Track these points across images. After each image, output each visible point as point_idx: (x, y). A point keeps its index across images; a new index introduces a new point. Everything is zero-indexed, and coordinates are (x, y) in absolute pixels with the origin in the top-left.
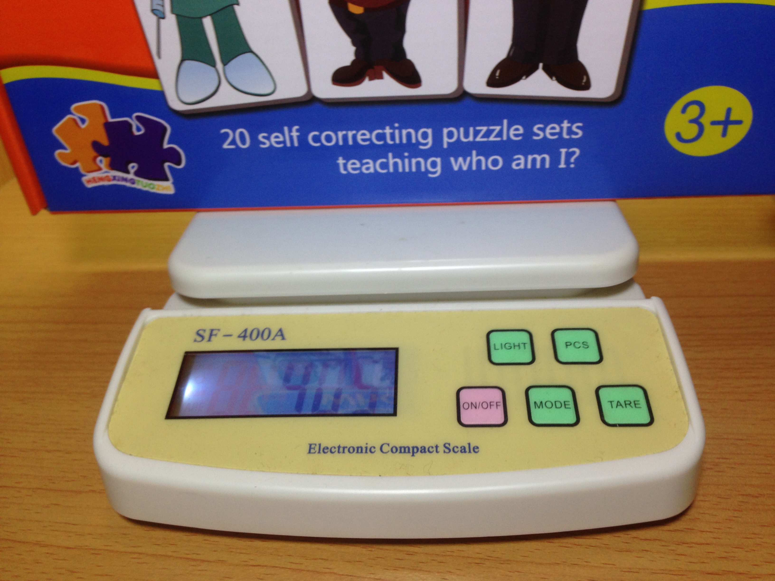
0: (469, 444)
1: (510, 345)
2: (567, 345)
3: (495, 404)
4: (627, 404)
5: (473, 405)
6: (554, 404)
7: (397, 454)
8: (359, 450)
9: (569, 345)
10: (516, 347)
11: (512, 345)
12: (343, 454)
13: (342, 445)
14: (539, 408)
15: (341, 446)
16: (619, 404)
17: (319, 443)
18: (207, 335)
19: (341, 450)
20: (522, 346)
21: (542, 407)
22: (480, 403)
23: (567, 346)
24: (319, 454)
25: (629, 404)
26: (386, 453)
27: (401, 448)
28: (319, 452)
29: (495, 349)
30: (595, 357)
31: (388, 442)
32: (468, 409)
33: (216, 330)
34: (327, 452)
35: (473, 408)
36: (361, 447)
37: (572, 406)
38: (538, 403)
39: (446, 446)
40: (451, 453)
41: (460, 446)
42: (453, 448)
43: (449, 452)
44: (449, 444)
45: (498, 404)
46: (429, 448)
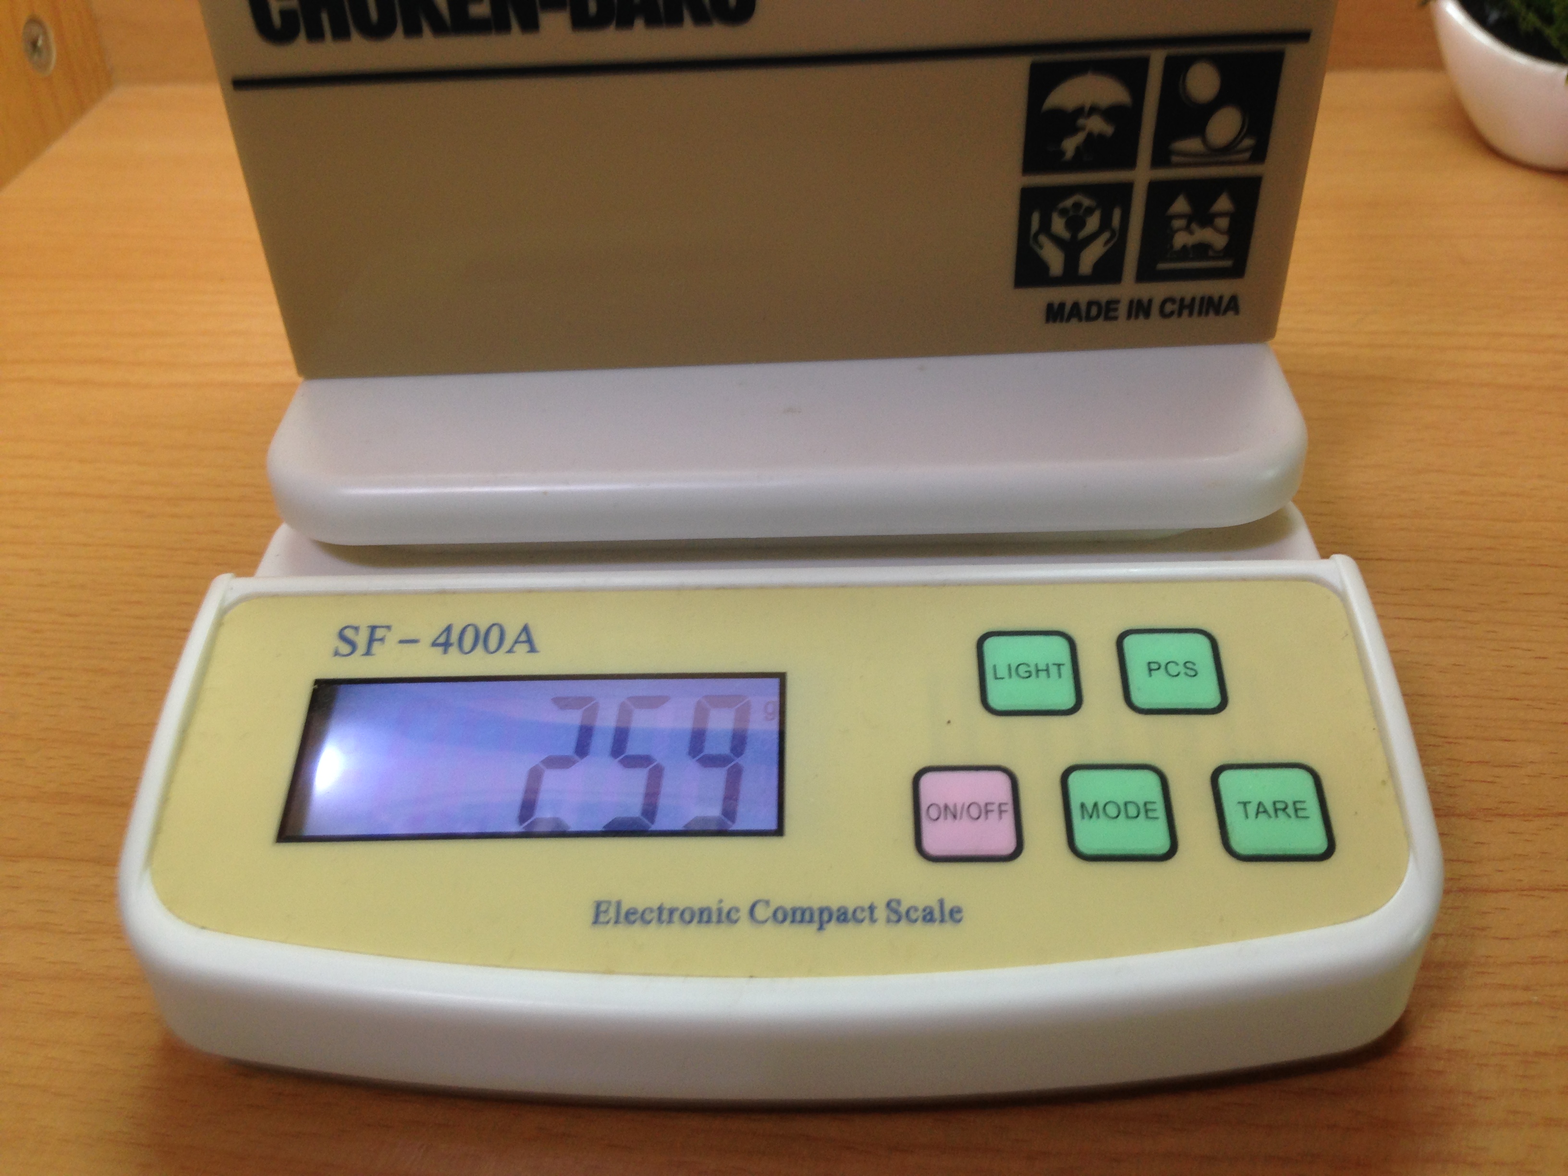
0: (942, 902)
1: (1029, 669)
2: (1152, 668)
3: (995, 807)
5: (950, 812)
6: (1126, 810)
7: (787, 925)
8: (703, 916)
9: (1155, 670)
10: (1040, 673)
11: (1033, 669)
12: (670, 927)
13: (668, 905)
14: (1091, 817)
15: (664, 907)
17: (617, 899)
18: (361, 639)
19: (665, 916)
20: (1053, 670)
21: (1098, 817)
22: (963, 806)
23: (1150, 670)
24: (618, 926)
25: (1284, 810)
26: (762, 922)
27: (794, 910)
28: (617, 922)
29: (996, 678)
30: (1211, 698)
31: (766, 898)
32: (938, 819)
33: (383, 627)
34: (634, 922)
35: (950, 817)
36: (709, 910)
37: (1161, 813)
38: (1090, 807)
39: (892, 906)
40: (903, 922)
41: (921, 908)
42: (908, 912)
43: (898, 921)
44: (899, 902)
45: (1003, 808)
46: (855, 911)
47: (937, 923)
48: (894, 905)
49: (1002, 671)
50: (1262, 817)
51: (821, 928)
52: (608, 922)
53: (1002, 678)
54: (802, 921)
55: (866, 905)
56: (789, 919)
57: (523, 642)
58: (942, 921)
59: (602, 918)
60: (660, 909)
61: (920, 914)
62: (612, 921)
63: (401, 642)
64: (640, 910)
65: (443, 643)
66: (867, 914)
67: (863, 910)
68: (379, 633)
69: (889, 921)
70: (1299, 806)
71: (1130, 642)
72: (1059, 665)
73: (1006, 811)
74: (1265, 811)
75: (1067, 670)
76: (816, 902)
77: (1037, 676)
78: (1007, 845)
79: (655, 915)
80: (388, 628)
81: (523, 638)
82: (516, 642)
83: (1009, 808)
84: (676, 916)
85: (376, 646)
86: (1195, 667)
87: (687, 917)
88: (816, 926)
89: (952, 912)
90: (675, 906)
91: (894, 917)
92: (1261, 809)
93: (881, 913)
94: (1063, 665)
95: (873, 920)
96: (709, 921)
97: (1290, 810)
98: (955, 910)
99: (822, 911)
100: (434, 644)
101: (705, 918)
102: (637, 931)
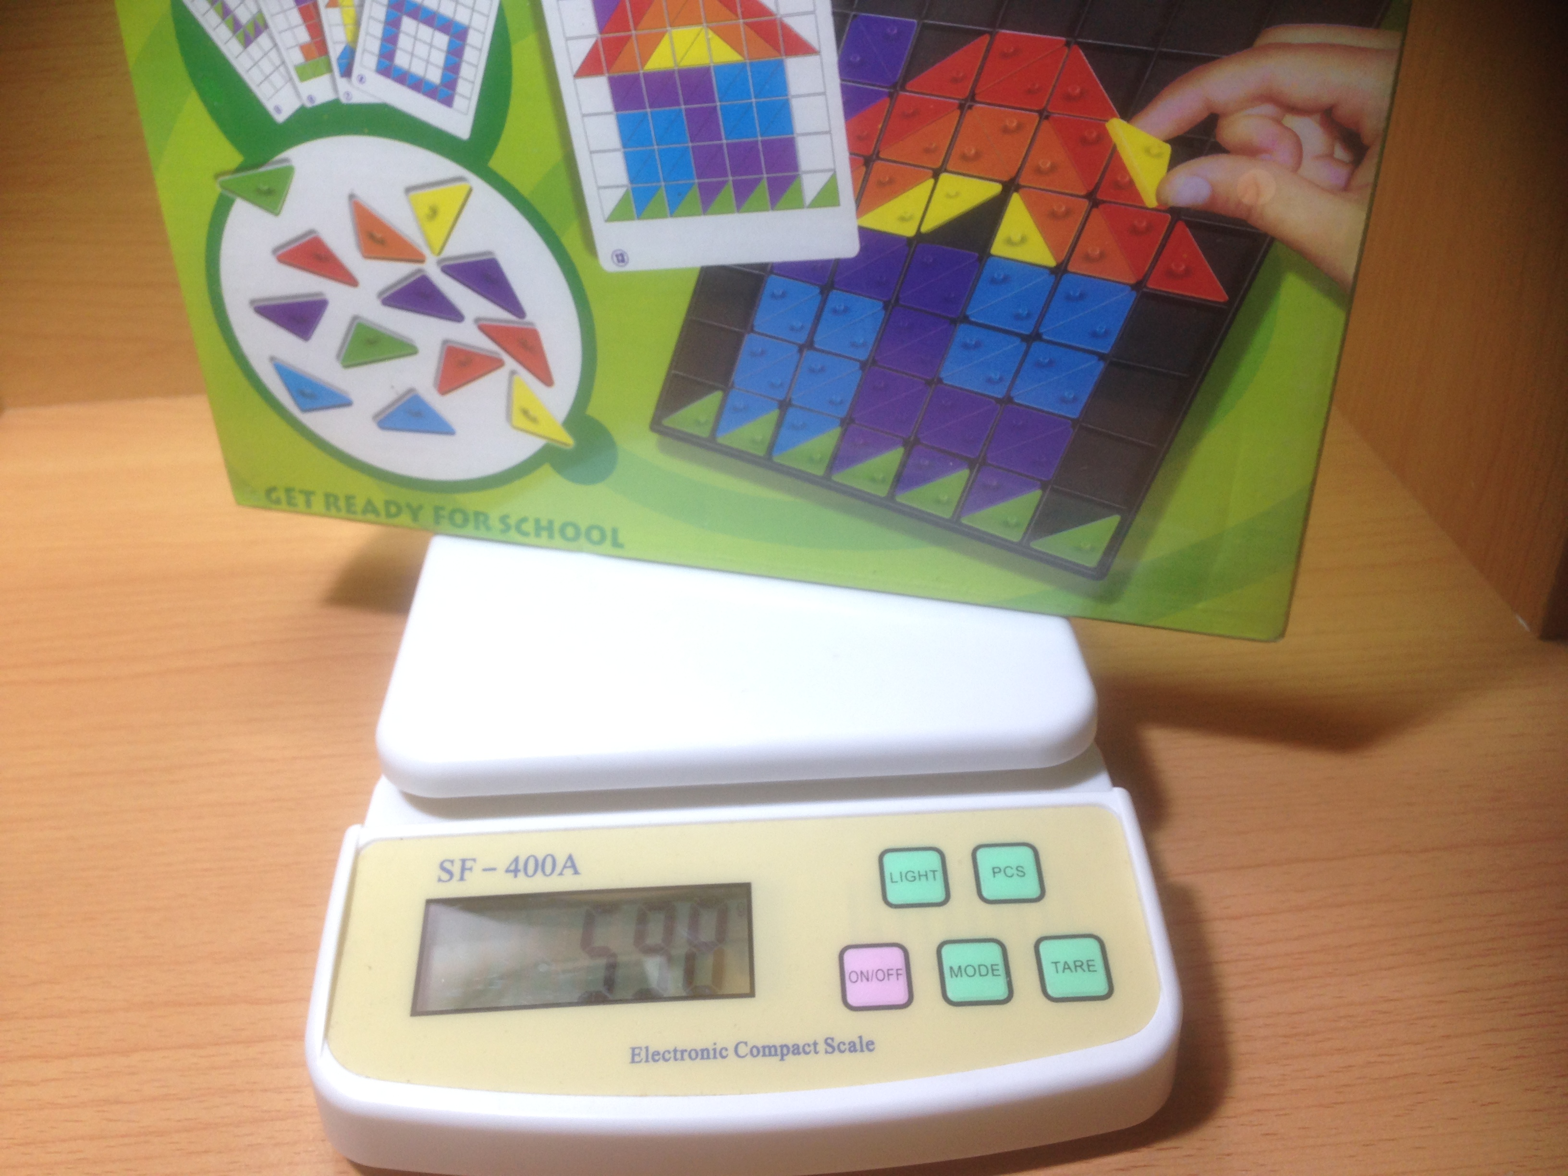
0: (860, 1037)
1: (913, 875)
2: (995, 871)
3: (894, 972)
4: (1079, 965)
5: (864, 976)
6: (979, 971)
7: (760, 1058)
8: (704, 1054)
9: (997, 873)
10: (922, 877)
11: (916, 875)
12: (682, 1062)
13: (680, 1048)
14: (957, 976)
15: (677, 1049)
16: (1067, 967)
17: (645, 1046)
18: (456, 869)
19: (679, 1055)
20: (930, 875)
21: (961, 976)
22: (873, 971)
23: (994, 873)
24: (647, 1064)
25: (1081, 966)
26: (743, 1057)
27: (764, 1047)
28: (647, 1061)
29: (892, 882)
30: (1034, 891)
31: (745, 1040)
32: (854, 982)
33: (469, 860)
34: (658, 1061)
35: (864, 979)
36: (707, 1050)
37: (1001, 970)
38: (956, 969)
39: (828, 1042)
40: (837, 1052)
41: (847, 1043)
42: (839, 1045)
43: (833, 1052)
44: (832, 1039)
45: (899, 972)
46: (804, 1046)
47: (858, 1052)
48: (829, 1041)
49: (896, 877)
50: (1067, 971)
51: (782, 1059)
52: (640, 1062)
53: (897, 882)
54: (770, 1055)
55: (811, 1042)
56: (761, 1054)
57: (569, 867)
58: (862, 1051)
59: (637, 1059)
60: (675, 1051)
61: (847, 1046)
62: (644, 1060)
63: (485, 870)
64: (662, 1053)
65: (514, 870)
66: (812, 1048)
67: (809, 1045)
68: (468, 864)
69: (827, 1052)
70: (1090, 963)
71: (980, 854)
72: (934, 872)
73: (901, 974)
74: (1069, 968)
75: (939, 875)
76: (777, 1041)
77: (920, 879)
78: (902, 998)
79: (672, 1055)
80: (474, 860)
81: (569, 864)
82: (565, 867)
83: (903, 972)
84: (686, 1055)
85: (467, 874)
86: (1024, 871)
87: (693, 1054)
88: (779, 1057)
89: (867, 1044)
90: (684, 1048)
91: (830, 1050)
92: (1066, 967)
93: (822, 1047)
94: (937, 871)
95: (816, 1052)
96: (708, 1058)
97: (1085, 967)
98: (870, 1043)
99: (782, 1047)
100: (508, 871)
101: (705, 1056)
102: (661, 1067)
